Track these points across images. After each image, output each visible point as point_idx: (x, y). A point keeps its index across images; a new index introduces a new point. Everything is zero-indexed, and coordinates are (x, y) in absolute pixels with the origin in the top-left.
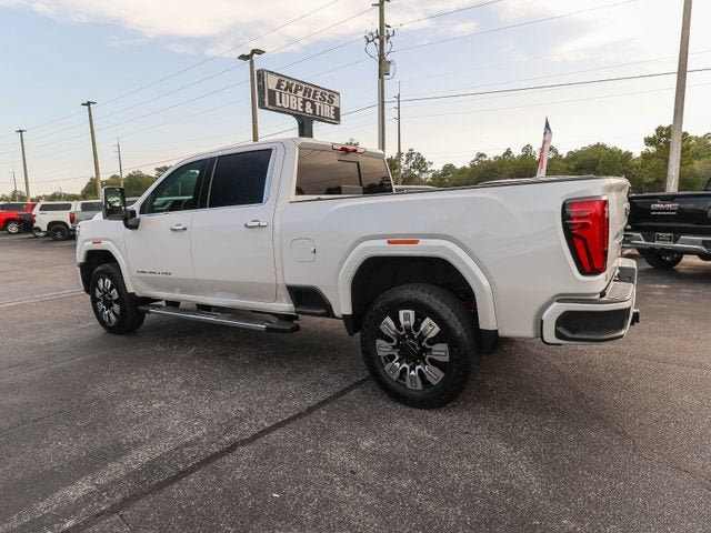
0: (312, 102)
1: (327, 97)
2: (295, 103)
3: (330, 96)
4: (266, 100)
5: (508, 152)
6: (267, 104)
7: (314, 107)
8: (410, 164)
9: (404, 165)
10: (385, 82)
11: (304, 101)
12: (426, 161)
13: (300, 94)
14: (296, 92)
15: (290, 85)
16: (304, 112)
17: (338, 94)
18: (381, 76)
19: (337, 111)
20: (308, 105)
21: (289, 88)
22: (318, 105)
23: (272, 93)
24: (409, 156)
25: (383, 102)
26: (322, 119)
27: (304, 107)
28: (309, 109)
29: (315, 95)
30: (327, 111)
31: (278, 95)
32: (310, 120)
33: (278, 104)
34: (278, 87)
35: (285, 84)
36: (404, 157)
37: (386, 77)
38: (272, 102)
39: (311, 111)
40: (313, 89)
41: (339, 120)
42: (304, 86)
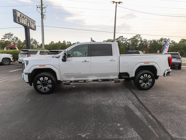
0: (29, 23)
1: (33, 22)
2: (25, 22)
5: (59, 42)
6: (17, 21)
7: (30, 24)
10: (43, 20)
11: (27, 22)
13: (26, 19)
14: (25, 19)
15: (24, 17)
16: (27, 25)
17: (35, 22)
18: (42, 18)
19: (35, 26)
23: (19, 18)
26: (32, 28)
27: (27, 24)
29: (30, 21)
30: (33, 26)
31: (20, 18)
32: (29, 28)
33: (20, 22)
34: (20, 16)
35: (22, 15)
37: (43, 19)
39: (29, 25)
40: (29, 19)
41: (36, 29)
42: (27, 17)
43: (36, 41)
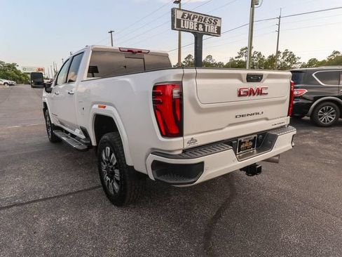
0: (203, 25)
1: (213, 21)
2: (192, 26)
3: (215, 20)
4: (175, 25)
6: (175, 27)
7: (204, 27)
8: (285, 58)
9: (281, 59)
10: (255, 9)
11: (198, 24)
12: (296, 57)
13: (196, 20)
14: (193, 19)
15: (190, 16)
16: (198, 30)
17: (220, 19)
18: (252, 6)
19: (219, 29)
20: (201, 26)
21: (189, 17)
22: (206, 26)
23: (179, 21)
24: (285, 54)
25: (253, 22)
26: (209, 34)
27: (198, 27)
28: (201, 28)
29: (205, 20)
30: (212, 29)
31: (182, 21)
32: (201, 35)
33: (182, 26)
34: (183, 17)
35: (187, 15)
36: (282, 55)
37: (255, 6)
38: (179, 25)
39: (202, 30)
40: (204, 17)
41: (220, 34)
42: (198, 15)
43: (293, 56)
